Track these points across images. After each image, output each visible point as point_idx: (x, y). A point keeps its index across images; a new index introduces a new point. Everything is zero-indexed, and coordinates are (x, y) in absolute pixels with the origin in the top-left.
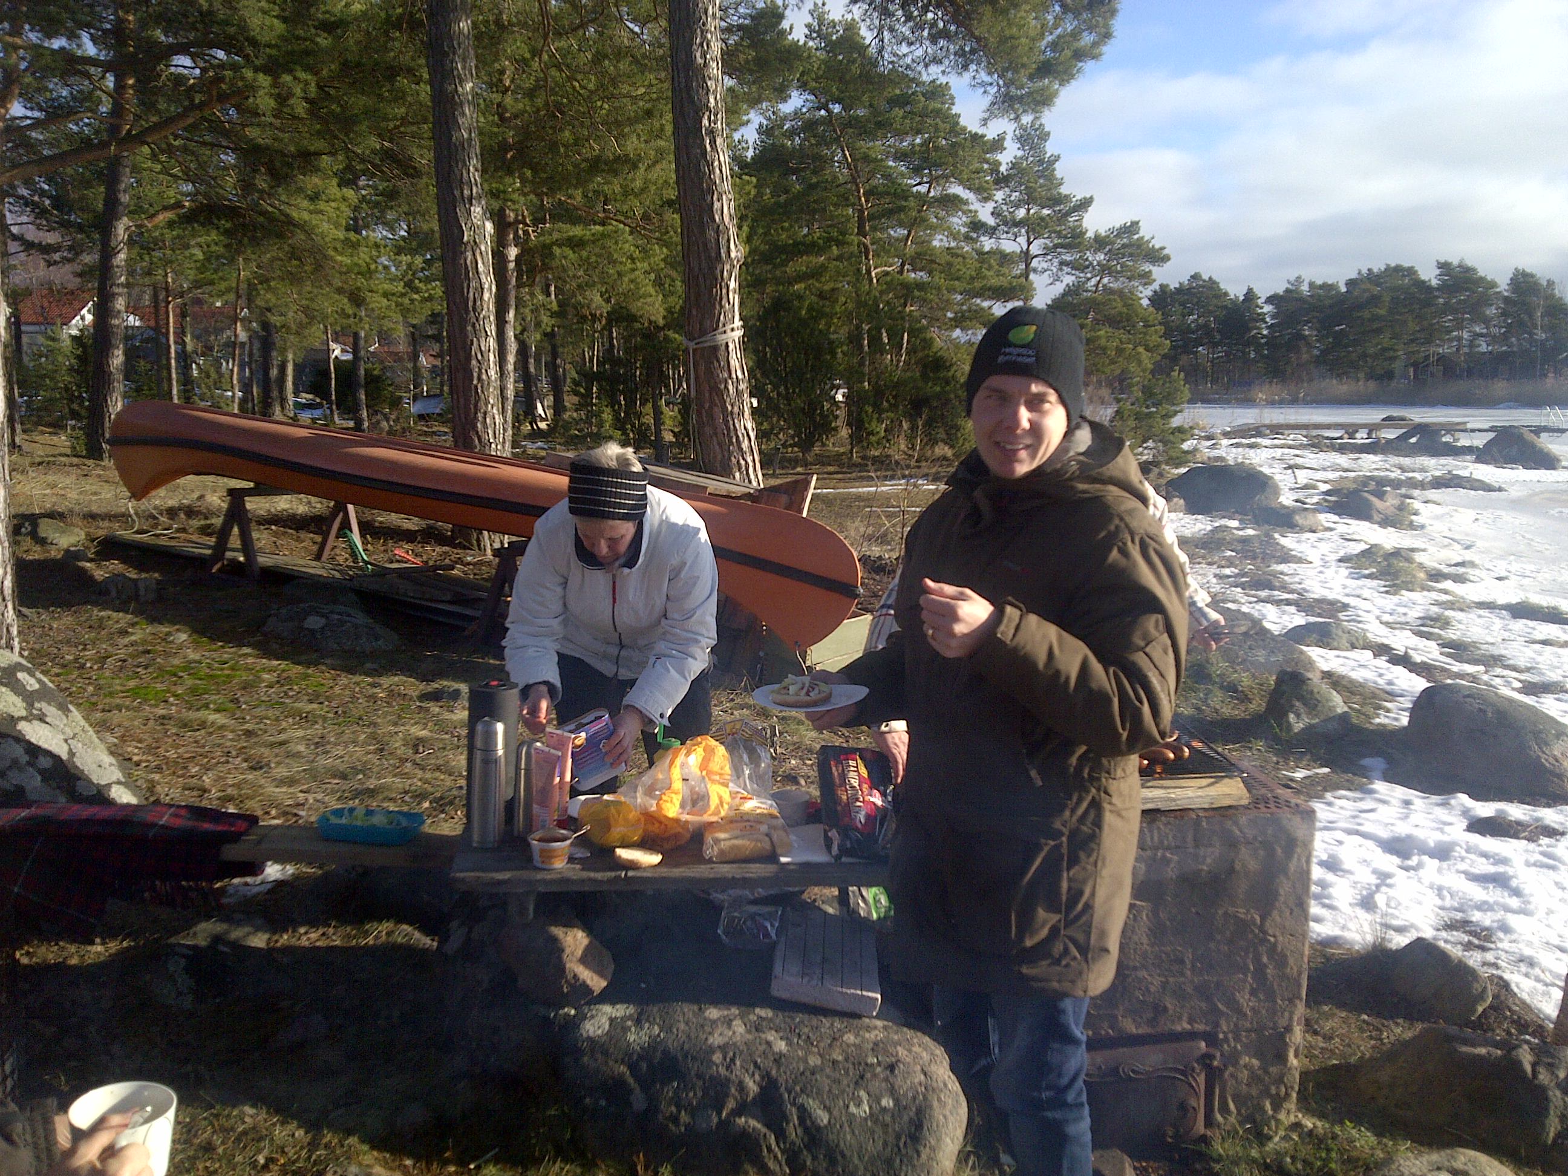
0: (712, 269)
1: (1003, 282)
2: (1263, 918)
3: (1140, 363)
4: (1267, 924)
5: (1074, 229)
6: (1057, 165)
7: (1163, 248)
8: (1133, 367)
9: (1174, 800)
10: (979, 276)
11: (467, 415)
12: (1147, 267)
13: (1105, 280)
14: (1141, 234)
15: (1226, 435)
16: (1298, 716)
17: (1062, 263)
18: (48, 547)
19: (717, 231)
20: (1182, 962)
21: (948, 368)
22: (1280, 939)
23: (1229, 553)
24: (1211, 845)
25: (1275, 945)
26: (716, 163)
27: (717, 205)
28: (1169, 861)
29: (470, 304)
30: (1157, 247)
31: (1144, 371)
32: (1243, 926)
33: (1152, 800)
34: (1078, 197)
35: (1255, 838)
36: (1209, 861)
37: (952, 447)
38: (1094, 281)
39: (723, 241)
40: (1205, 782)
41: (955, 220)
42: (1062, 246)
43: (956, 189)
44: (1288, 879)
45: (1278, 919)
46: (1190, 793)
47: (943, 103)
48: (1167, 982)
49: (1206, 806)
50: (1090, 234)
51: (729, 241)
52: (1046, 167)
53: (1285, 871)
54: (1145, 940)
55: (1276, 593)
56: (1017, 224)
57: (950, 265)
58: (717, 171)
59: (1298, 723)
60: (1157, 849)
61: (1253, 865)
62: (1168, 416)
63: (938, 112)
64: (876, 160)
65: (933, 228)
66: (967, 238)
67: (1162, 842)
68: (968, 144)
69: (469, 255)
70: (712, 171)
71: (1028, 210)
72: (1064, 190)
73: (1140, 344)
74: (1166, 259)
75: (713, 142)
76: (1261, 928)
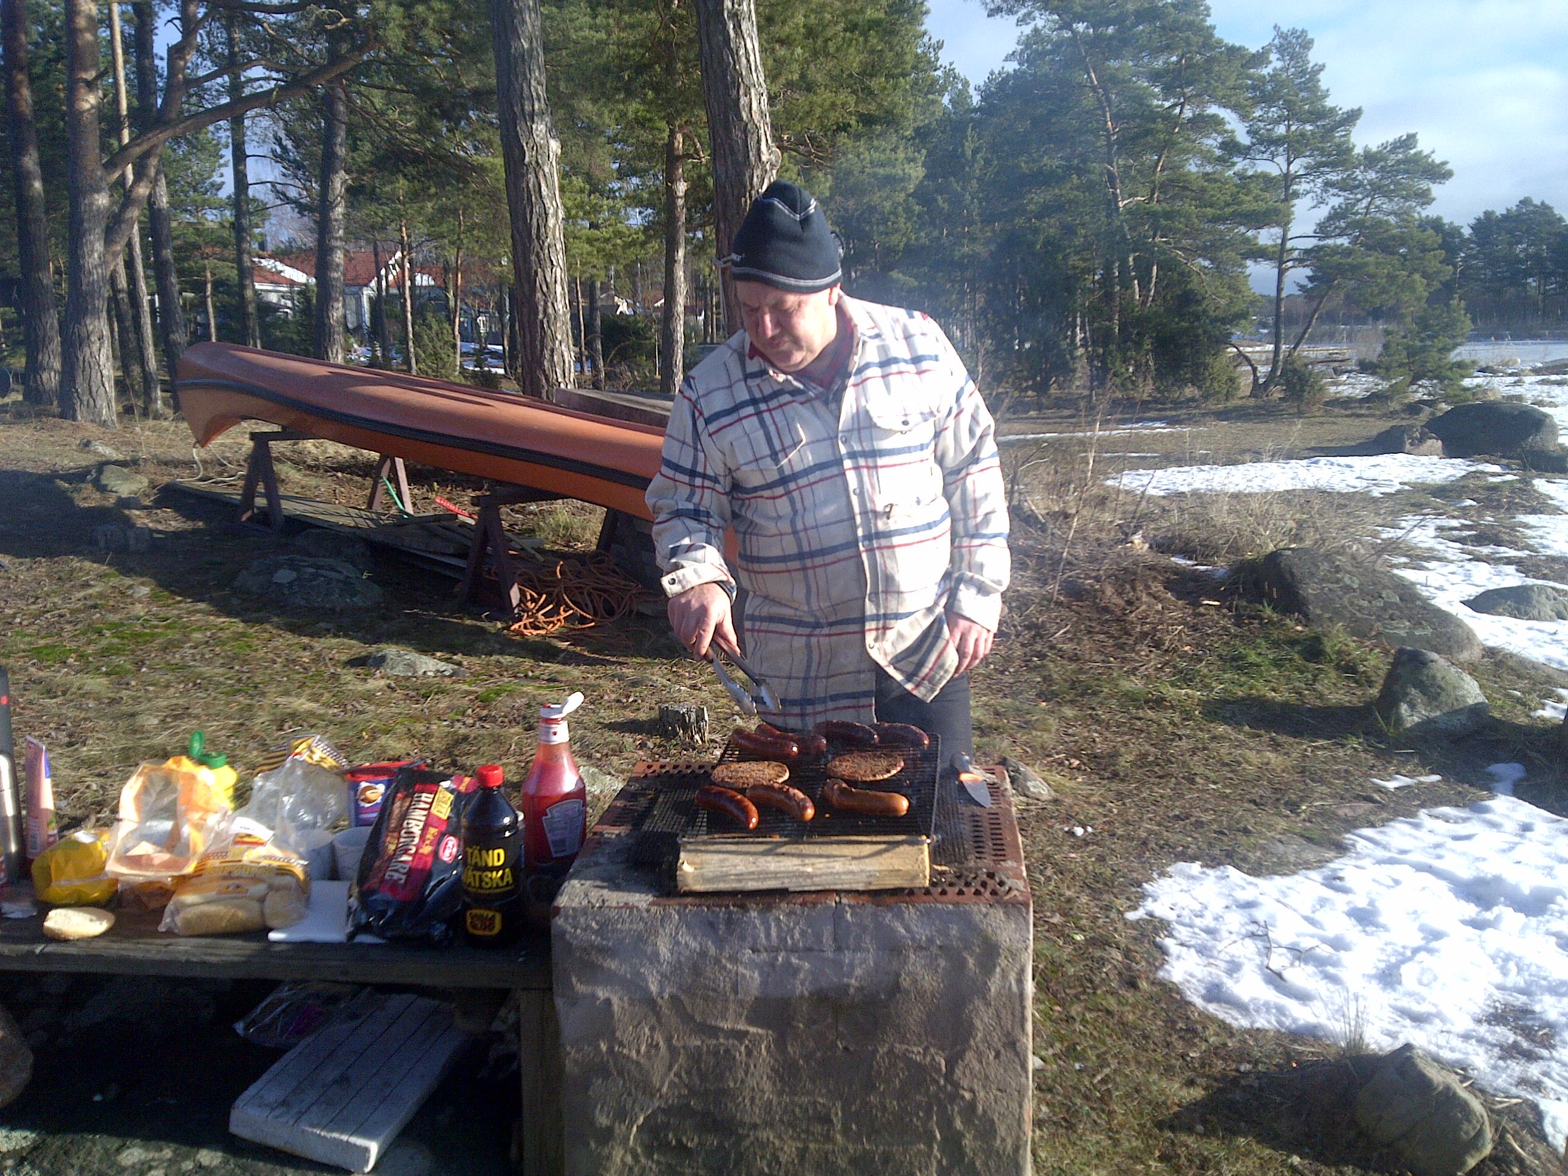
0: (740, 175)
1: (1261, 206)
2: (951, 1064)
3: (1413, 290)
4: (958, 1072)
5: (1339, 146)
6: (1322, 76)
7: (1444, 163)
8: (1406, 297)
9: (809, 876)
10: (1235, 200)
11: (533, 353)
12: (1424, 185)
13: (1378, 202)
14: (1419, 147)
15: (1536, 371)
16: (1412, 706)
17: (1328, 184)
18: (107, 494)
19: (745, 131)
20: (826, 1120)
21: (1199, 303)
22: (982, 1094)
23: (1469, 502)
24: (858, 949)
25: (972, 1105)
26: (742, 51)
27: (744, 100)
28: (796, 971)
29: (534, 231)
30: (1438, 161)
31: (1419, 299)
32: (920, 1074)
33: (775, 875)
34: (1345, 110)
35: (930, 940)
36: (858, 972)
37: (1200, 388)
38: (1365, 203)
39: (752, 143)
40: (868, 849)
41: (1210, 142)
42: (1324, 164)
43: (1213, 110)
44: (988, 1004)
45: (977, 1066)
46: (838, 866)
47: (1198, 15)
48: (806, 1149)
49: (861, 887)
50: (1358, 150)
51: (759, 142)
52: (1309, 79)
53: (983, 992)
54: (767, 1086)
55: (1502, 549)
56: (1278, 142)
57: (1203, 190)
58: (744, 60)
59: (1411, 715)
60: (777, 950)
61: (929, 982)
62: (1445, 350)
63: (1191, 25)
64: (1124, 81)
65: (1185, 151)
66: (1220, 160)
67: (782, 940)
68: (1224, 58)
69: (531, 177)
70: (736, 60)
71: (1289, 126)
72: (1329, 103)
73: (1416, 270)
74: (1448, 175)
75: (738, 27)
76: (949, 1076)
